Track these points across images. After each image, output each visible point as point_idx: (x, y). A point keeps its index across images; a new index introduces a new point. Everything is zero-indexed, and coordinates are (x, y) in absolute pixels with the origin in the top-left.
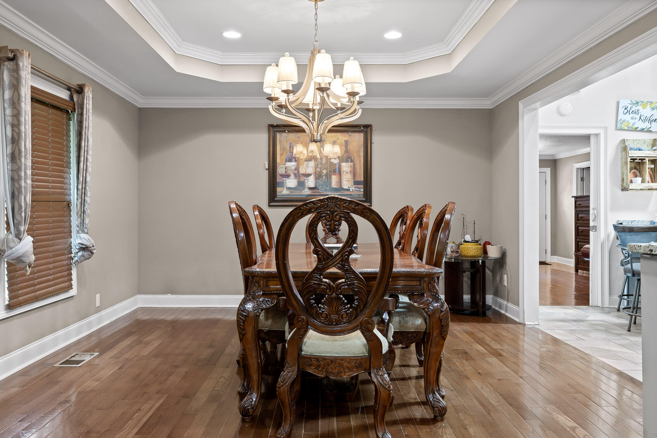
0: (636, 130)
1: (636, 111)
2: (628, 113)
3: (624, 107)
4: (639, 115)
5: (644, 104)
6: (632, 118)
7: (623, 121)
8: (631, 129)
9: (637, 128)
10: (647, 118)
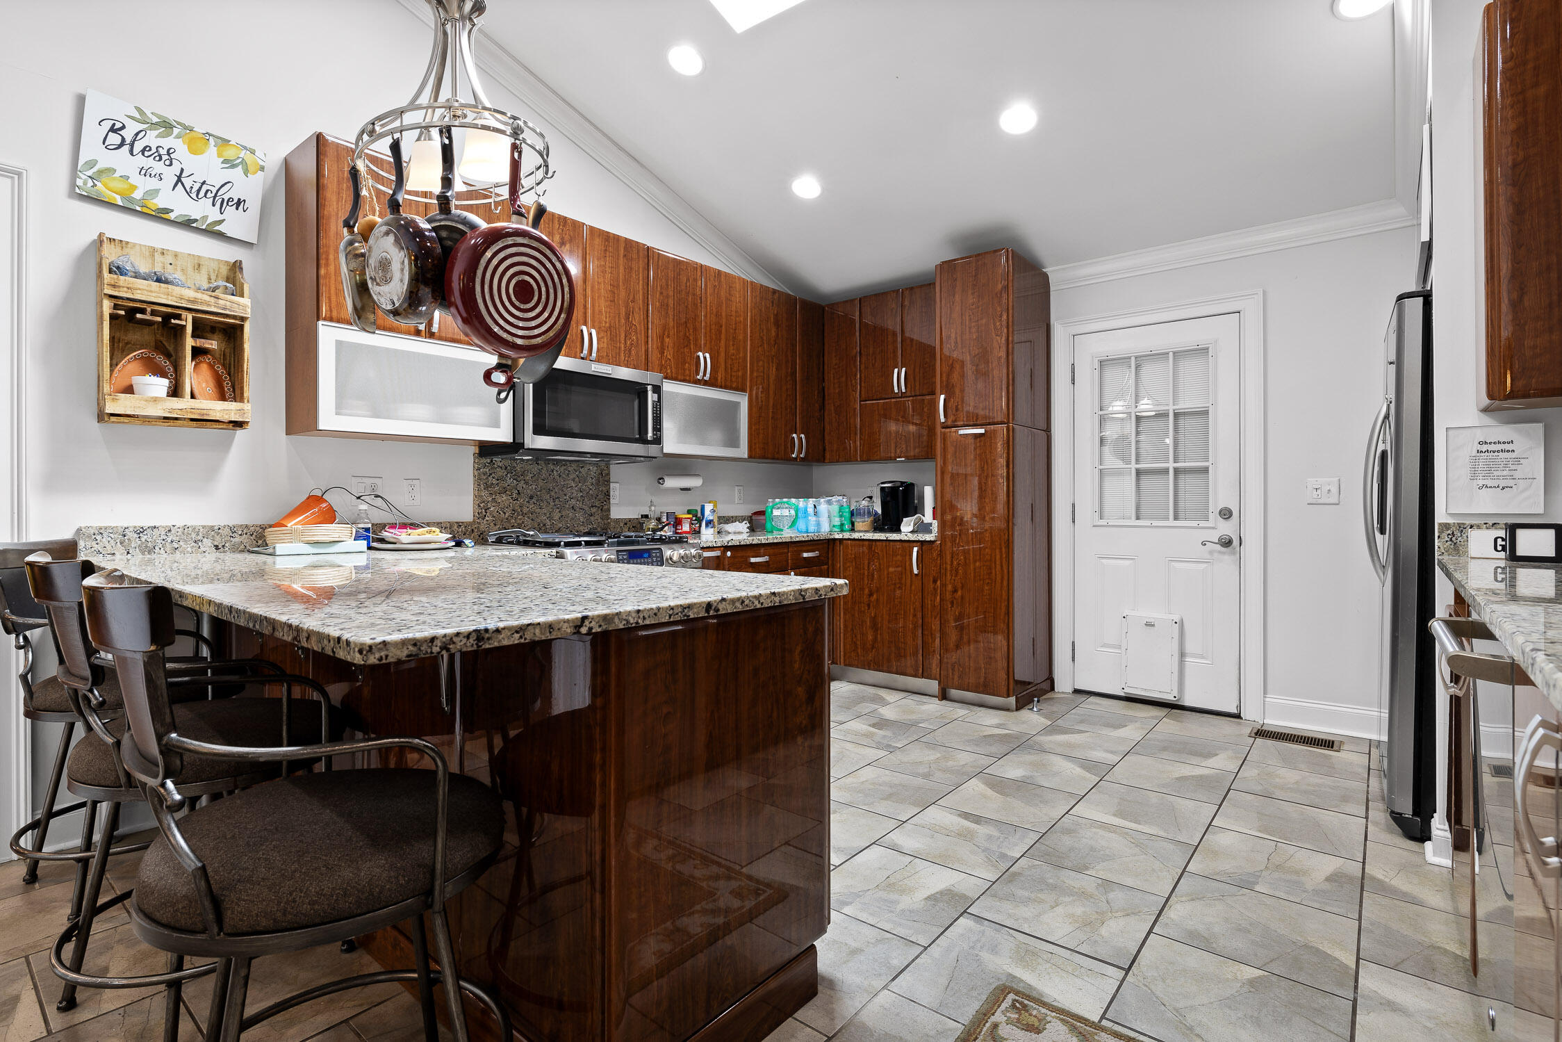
0: (160, 216)
1: (162, 152)
2: (126, 148)
3: (108, 124)
4: (176, 169)
5: (198, 141)
6: (144, 172)
7: (100, 172)
8: (138, 208)
9: (168, 211)
10: (205, 188)
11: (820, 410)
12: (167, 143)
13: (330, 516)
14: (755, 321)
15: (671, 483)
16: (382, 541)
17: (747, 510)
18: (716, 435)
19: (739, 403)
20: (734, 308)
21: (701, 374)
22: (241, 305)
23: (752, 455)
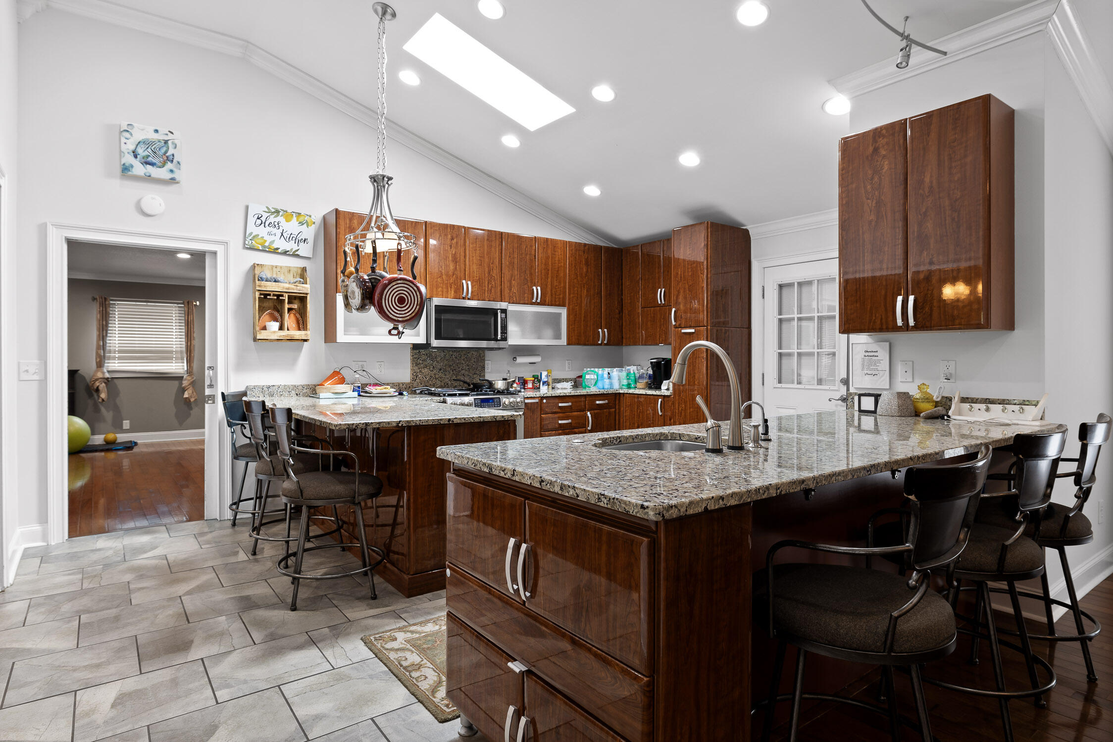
0: (275, 251)
1: (276, 224)
2: (263, 225)
3: (256, 216)
4: (281, 230)
5: (288, 216)
6: (269, 234)
7: (254, 237)
8: (267, 250)
9: (278, 249)
10: (292, 236)
11: (619, 313)
12: (277, 219)
13: (342, 381)
14: (572, 264)
15: (520, 360)
16: (366, 392)
17: (573, 375)
18: (549, 332)
19: (561, 313)
20: (557, 259)
21: (535, 299)
22: (306, 288)
23: (569, 344)
